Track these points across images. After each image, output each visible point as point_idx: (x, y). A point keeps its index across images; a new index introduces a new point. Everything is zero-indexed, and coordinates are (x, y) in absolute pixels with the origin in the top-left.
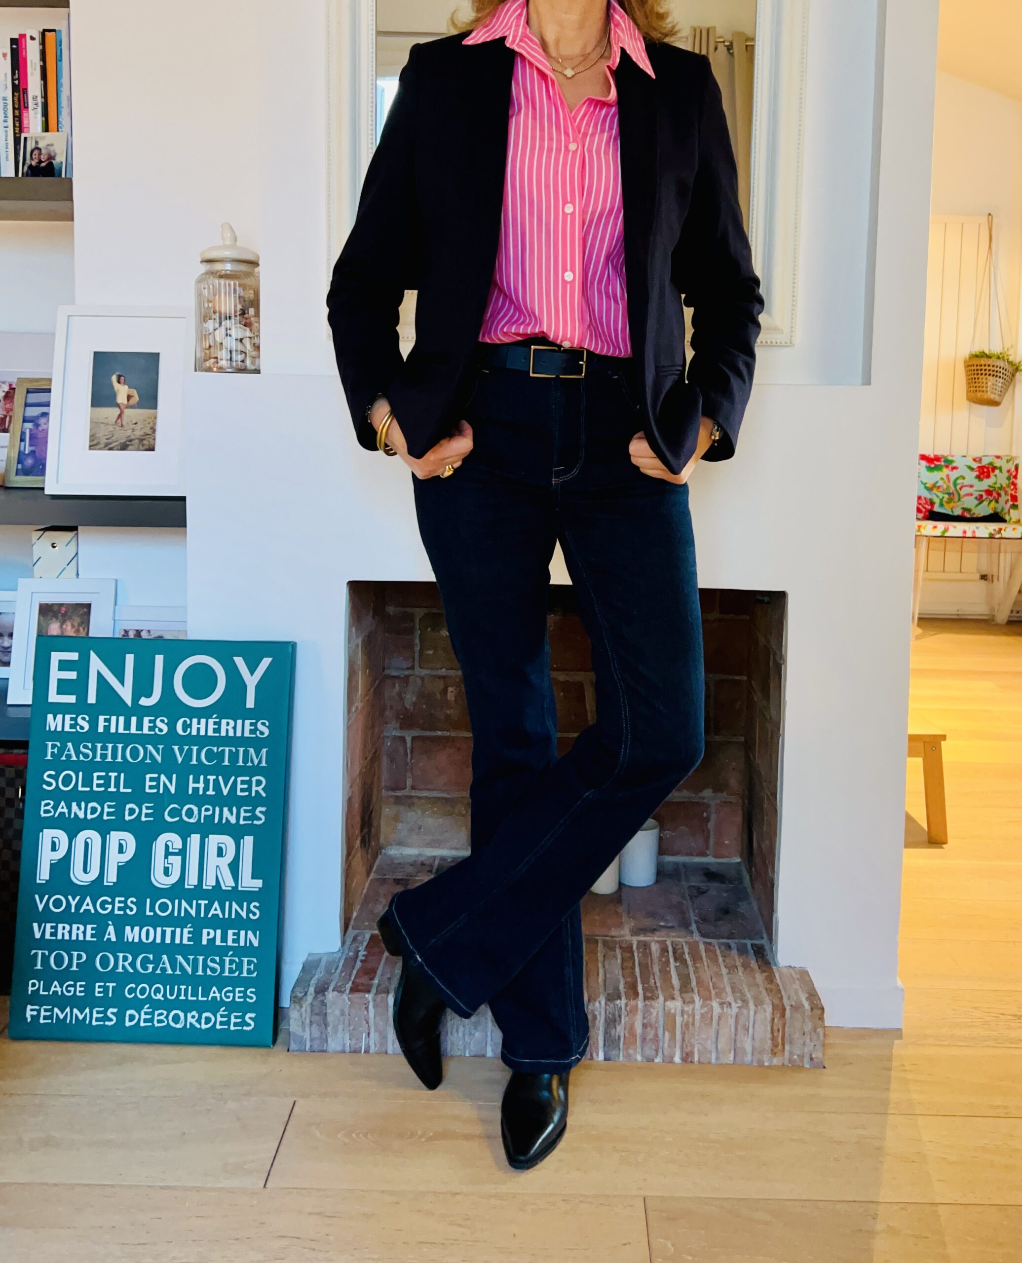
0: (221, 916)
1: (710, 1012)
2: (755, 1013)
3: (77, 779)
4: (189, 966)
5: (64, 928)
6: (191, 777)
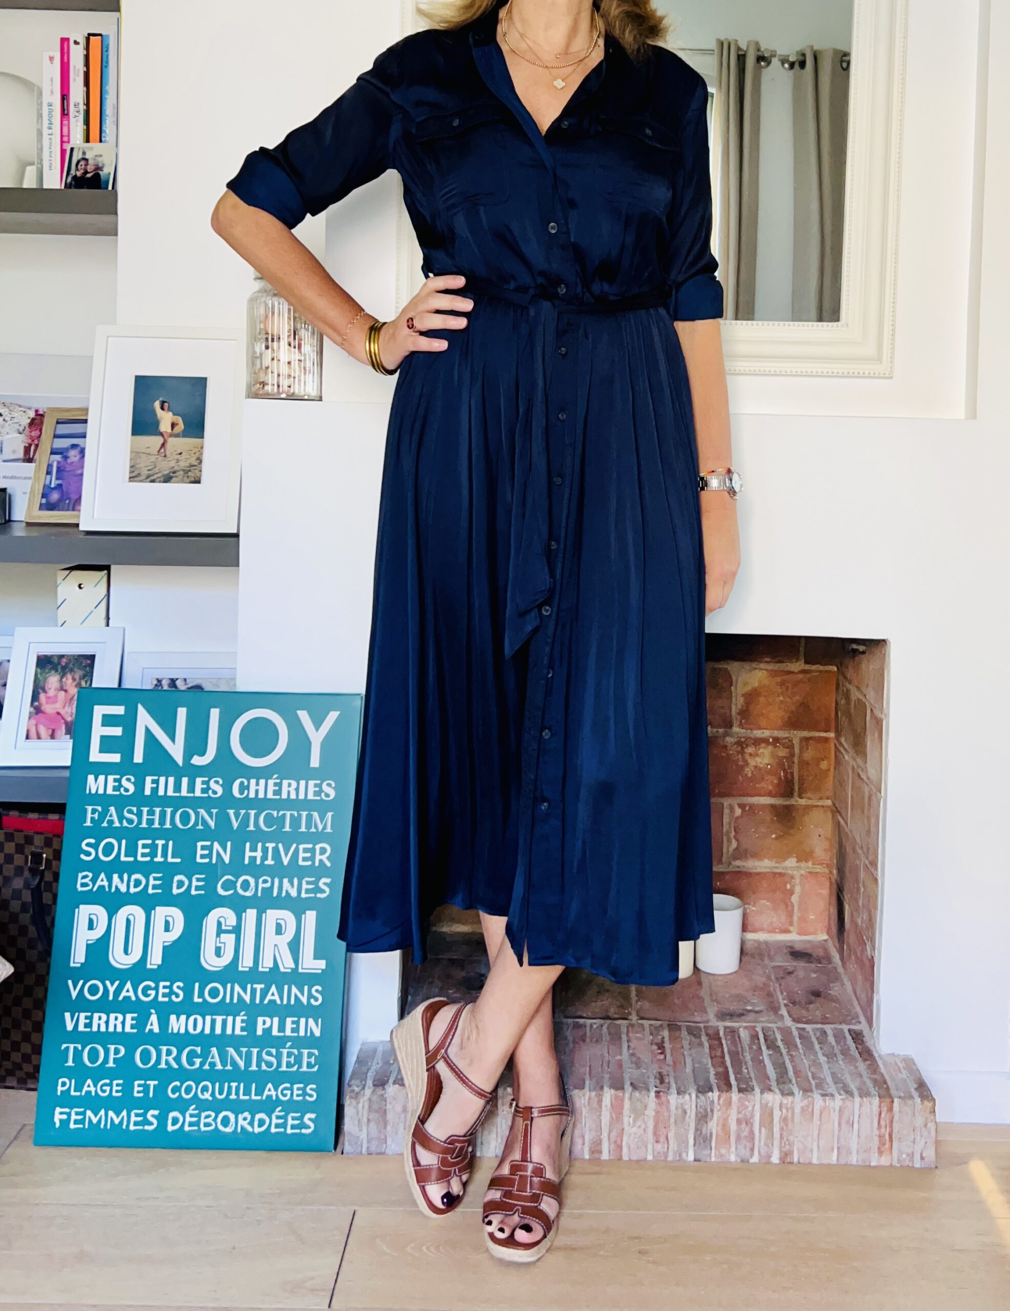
0: (279, 1002)
1: (811, 1106)
2: (861, 1106)
3: (120, 848)
4: (241, 1059)
5: (100, 1018)
6: (248, 845)
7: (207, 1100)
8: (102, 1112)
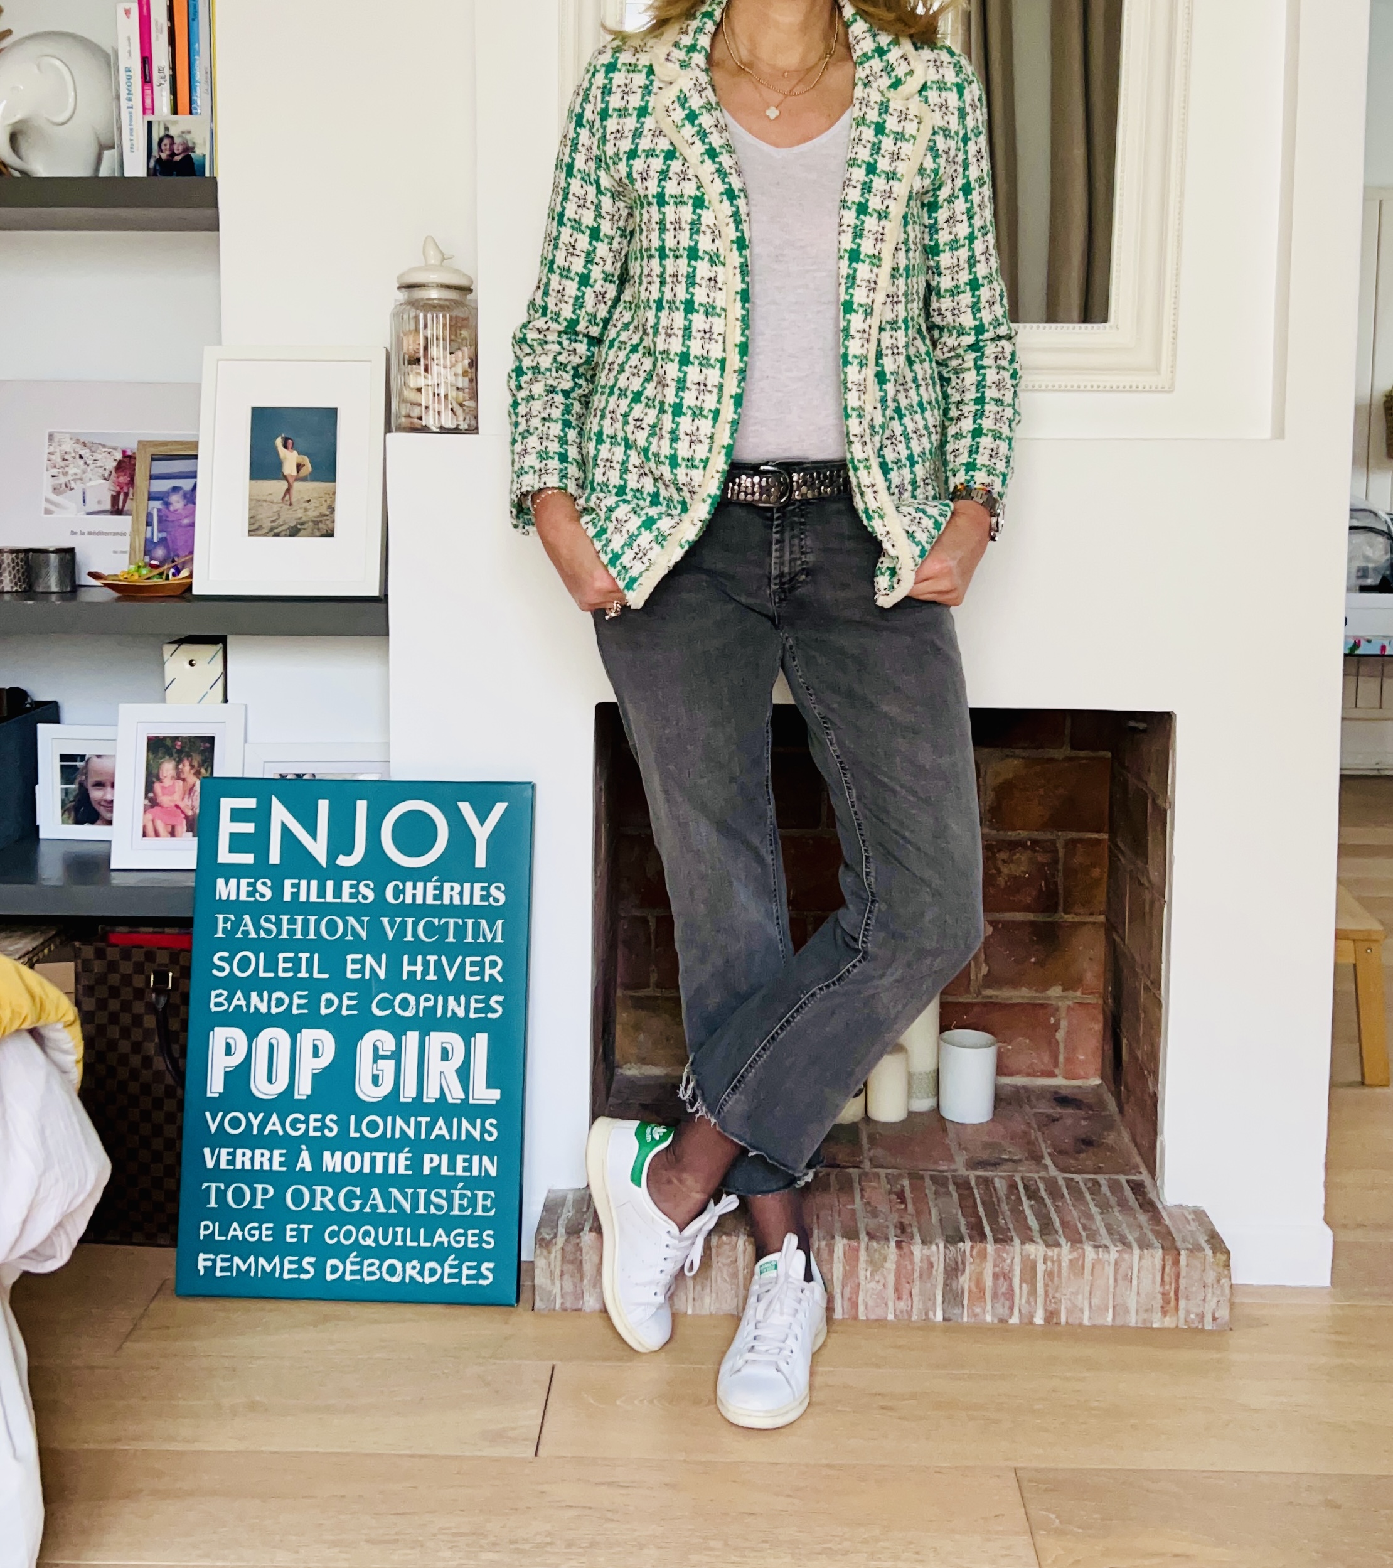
0: (447, 1137)
1: (1082, 1259)
2: (1141, 1258)
3: (258, 962)
4: (407, 1202)
5: (244, 1155)
6: (406, 958)
7: (369, 1246)
8: (252, 1259)
